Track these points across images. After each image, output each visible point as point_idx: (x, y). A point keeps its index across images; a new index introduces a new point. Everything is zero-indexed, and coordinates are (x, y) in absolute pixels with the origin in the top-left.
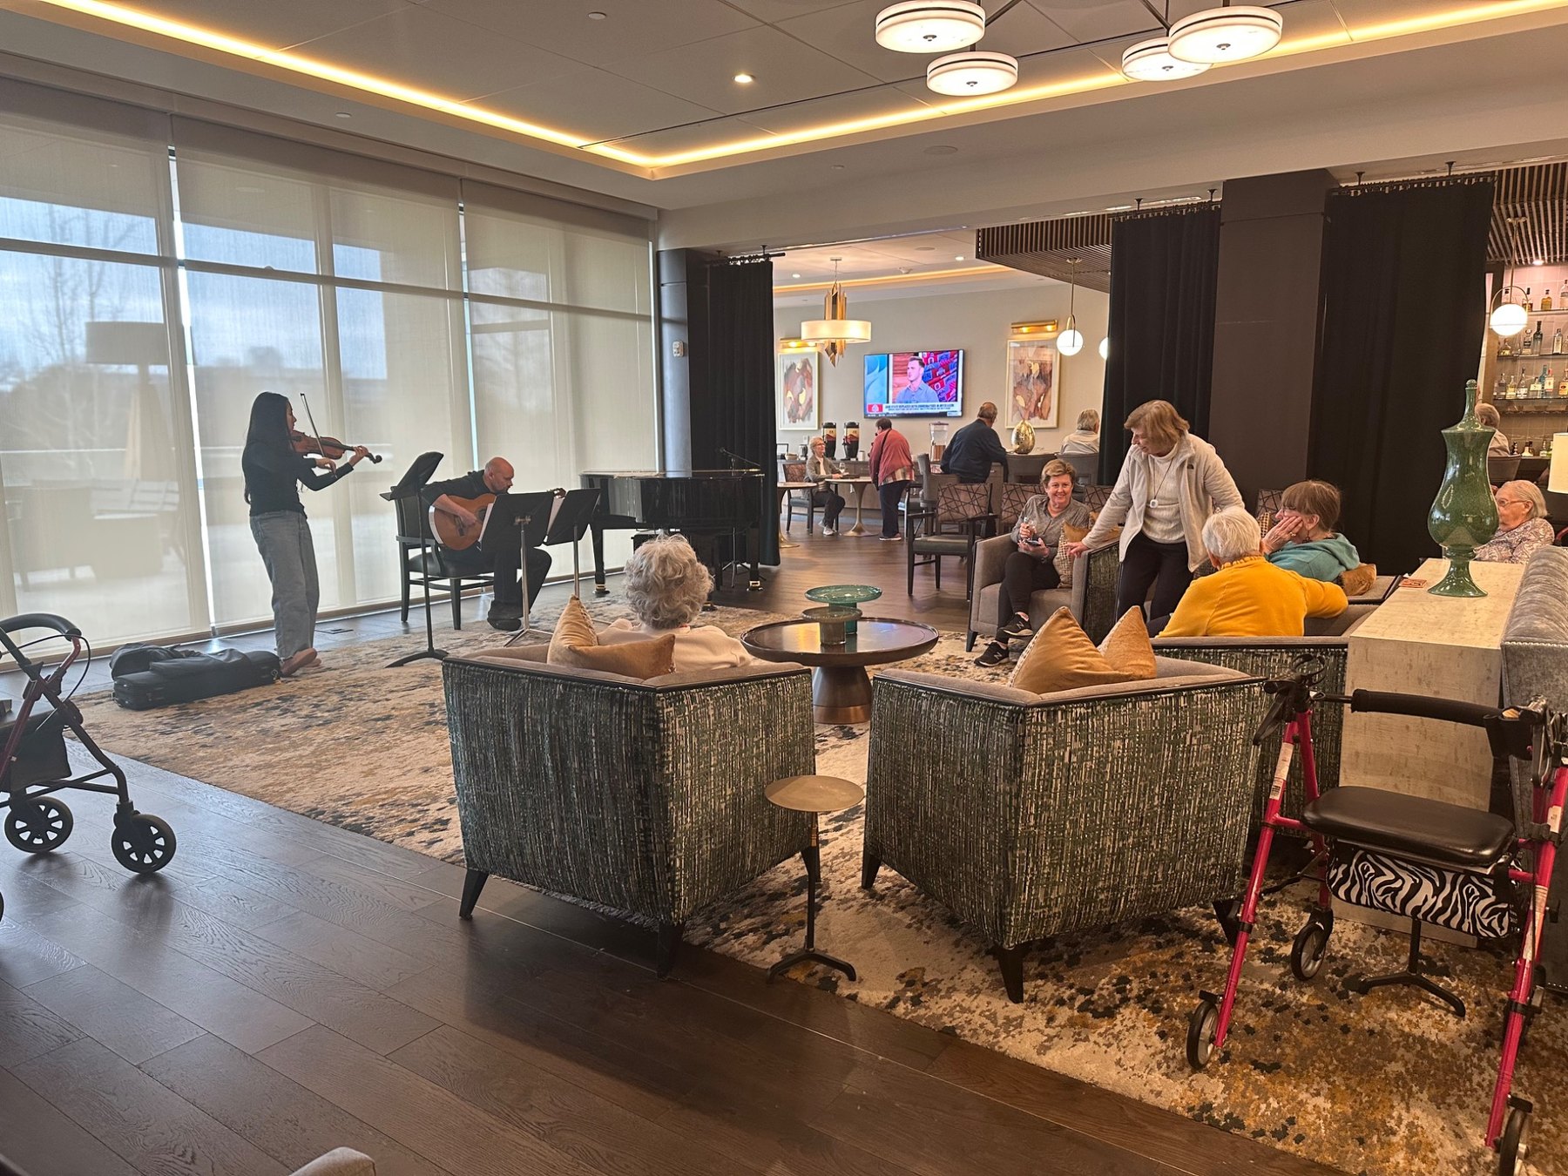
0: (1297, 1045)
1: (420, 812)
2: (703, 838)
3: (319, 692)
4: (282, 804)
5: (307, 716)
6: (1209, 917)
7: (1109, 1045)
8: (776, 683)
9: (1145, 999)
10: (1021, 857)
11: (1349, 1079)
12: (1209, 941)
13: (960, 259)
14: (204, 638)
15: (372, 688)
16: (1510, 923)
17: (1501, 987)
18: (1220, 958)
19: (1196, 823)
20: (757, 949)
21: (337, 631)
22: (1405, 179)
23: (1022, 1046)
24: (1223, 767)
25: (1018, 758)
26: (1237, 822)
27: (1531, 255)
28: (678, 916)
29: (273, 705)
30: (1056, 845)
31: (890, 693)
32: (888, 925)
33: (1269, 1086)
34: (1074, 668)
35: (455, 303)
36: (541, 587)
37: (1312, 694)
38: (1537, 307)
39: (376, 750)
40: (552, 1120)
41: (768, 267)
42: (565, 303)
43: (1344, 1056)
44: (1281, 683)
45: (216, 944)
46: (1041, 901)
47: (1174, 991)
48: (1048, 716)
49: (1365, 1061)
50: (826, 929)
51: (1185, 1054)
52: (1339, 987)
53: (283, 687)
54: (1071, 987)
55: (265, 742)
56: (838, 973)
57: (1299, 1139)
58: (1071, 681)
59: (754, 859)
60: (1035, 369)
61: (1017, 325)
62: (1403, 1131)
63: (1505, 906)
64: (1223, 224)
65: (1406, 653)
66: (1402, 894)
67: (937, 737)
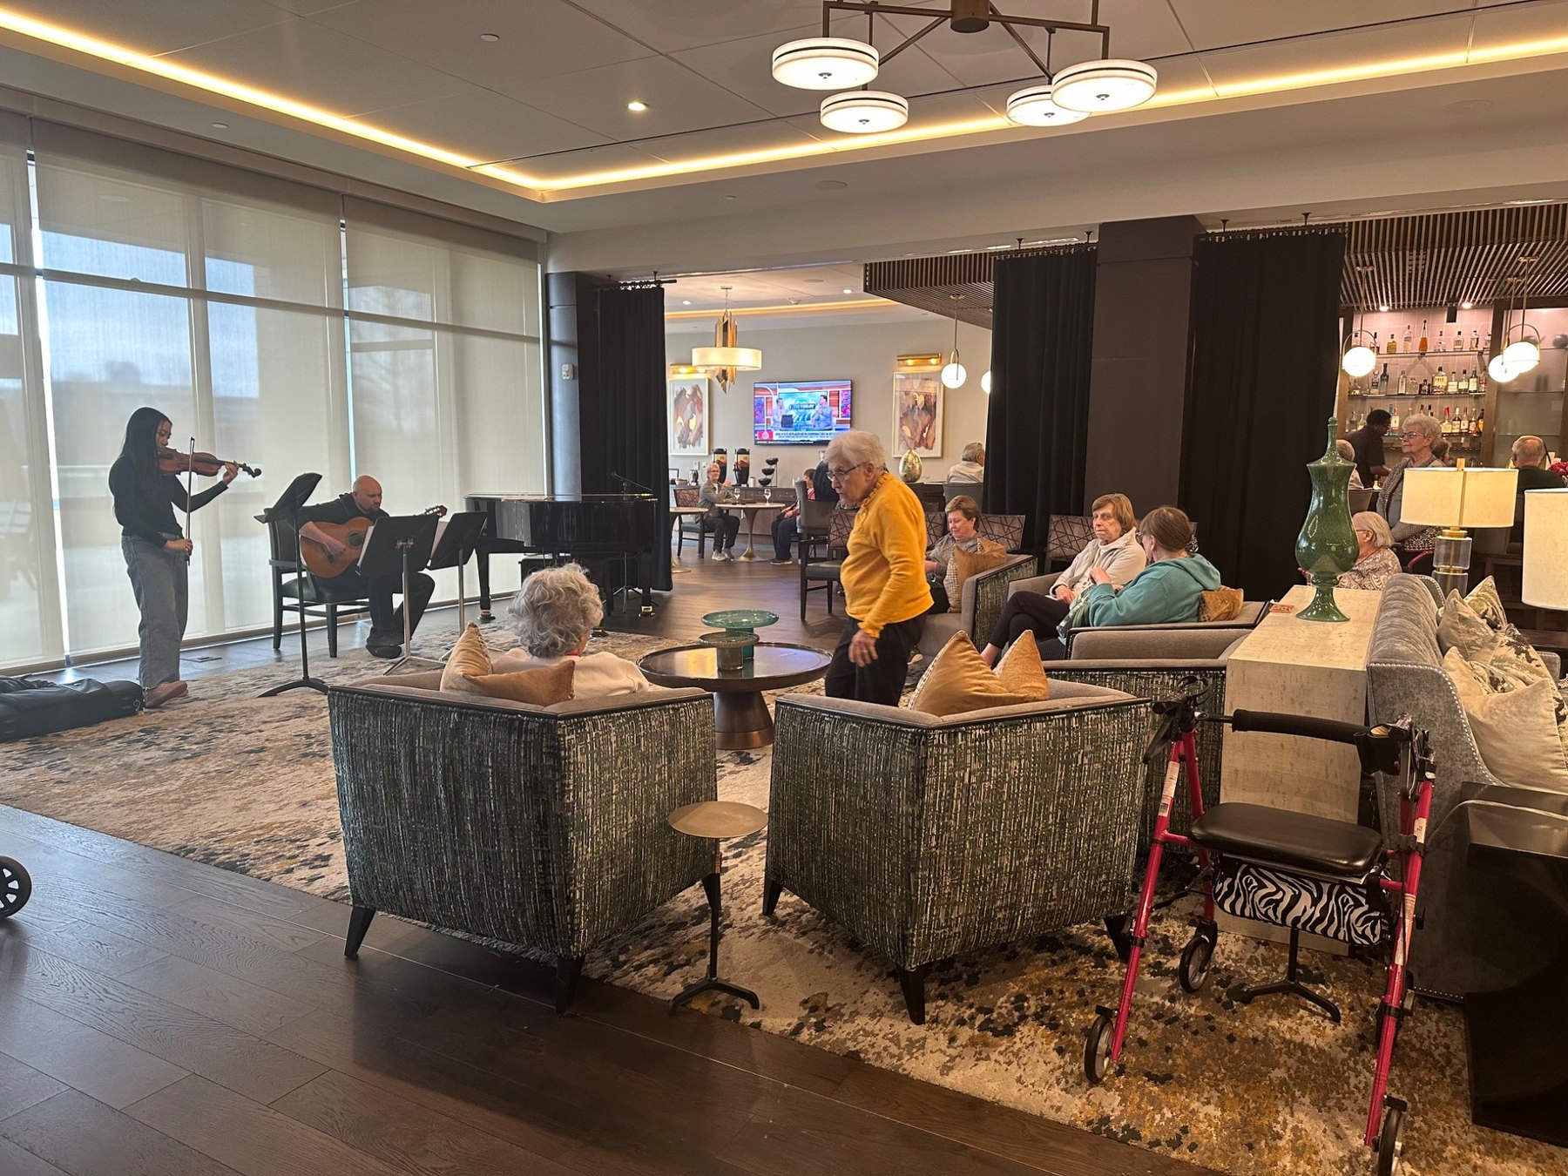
0: (1188, 1055)
1: (299, 847)
2: (603, 869)
3: (187, 724)
4: (148, 842)
5: (173, 749)
6: (1100, 933)
7: (1009, 1063)
8: (678, 709)
9: (1042, 1016)
10: (923, 878)
11: (1236, 1086)
12: (1101, 957)
13: (848, 292)
14: (58, 668)
15: (244, 719)
16: (1382, 930)
17: (1372, 993)
18: (1112, 973)
19: (1088, 841)
20: (658, 980)
21: (204, 660)
22: (1266, 227)
23: (924, 1067)
24: (1113, 787)
25: (920, 780)
26: (1126, 839)
27: (1377, 302)
28: (578, 949)
29: (135, 737)
30: (956, 865)
31: (793, 718)
32: (789, 951)
33: (1163, 1097)
34: (972, 690)
35: (335, 320)
36: (423, 613)
37: (1197, 714)
38: (1383, 350)
39: (250, 784)
40: (449, 1164)
41: (659, 293)
42: (450, 323)
43: (1230, 1065)
44: (1169, 703)
45: (78, 992)
46: (942, 921)
47: (1070, 1007)
48: (949, 737)
49: (1251, 1069)
50: (728, 958)
51: (1083, 1068)
52: (1224, 998)
53: (147, 718)
54: (971, 1006)
55: (127, 777)
56: (741, 1001)
57: (1193, 1147)
58: (970, 703)
59: (655, 889)
60: (921, 400)
61: (903, 358)
62: (1288, 1135)
63: (1378, 914)
64: (1099, 265)
65: (1280, 675)
66: (1283, 905)
67: (841, 760)
